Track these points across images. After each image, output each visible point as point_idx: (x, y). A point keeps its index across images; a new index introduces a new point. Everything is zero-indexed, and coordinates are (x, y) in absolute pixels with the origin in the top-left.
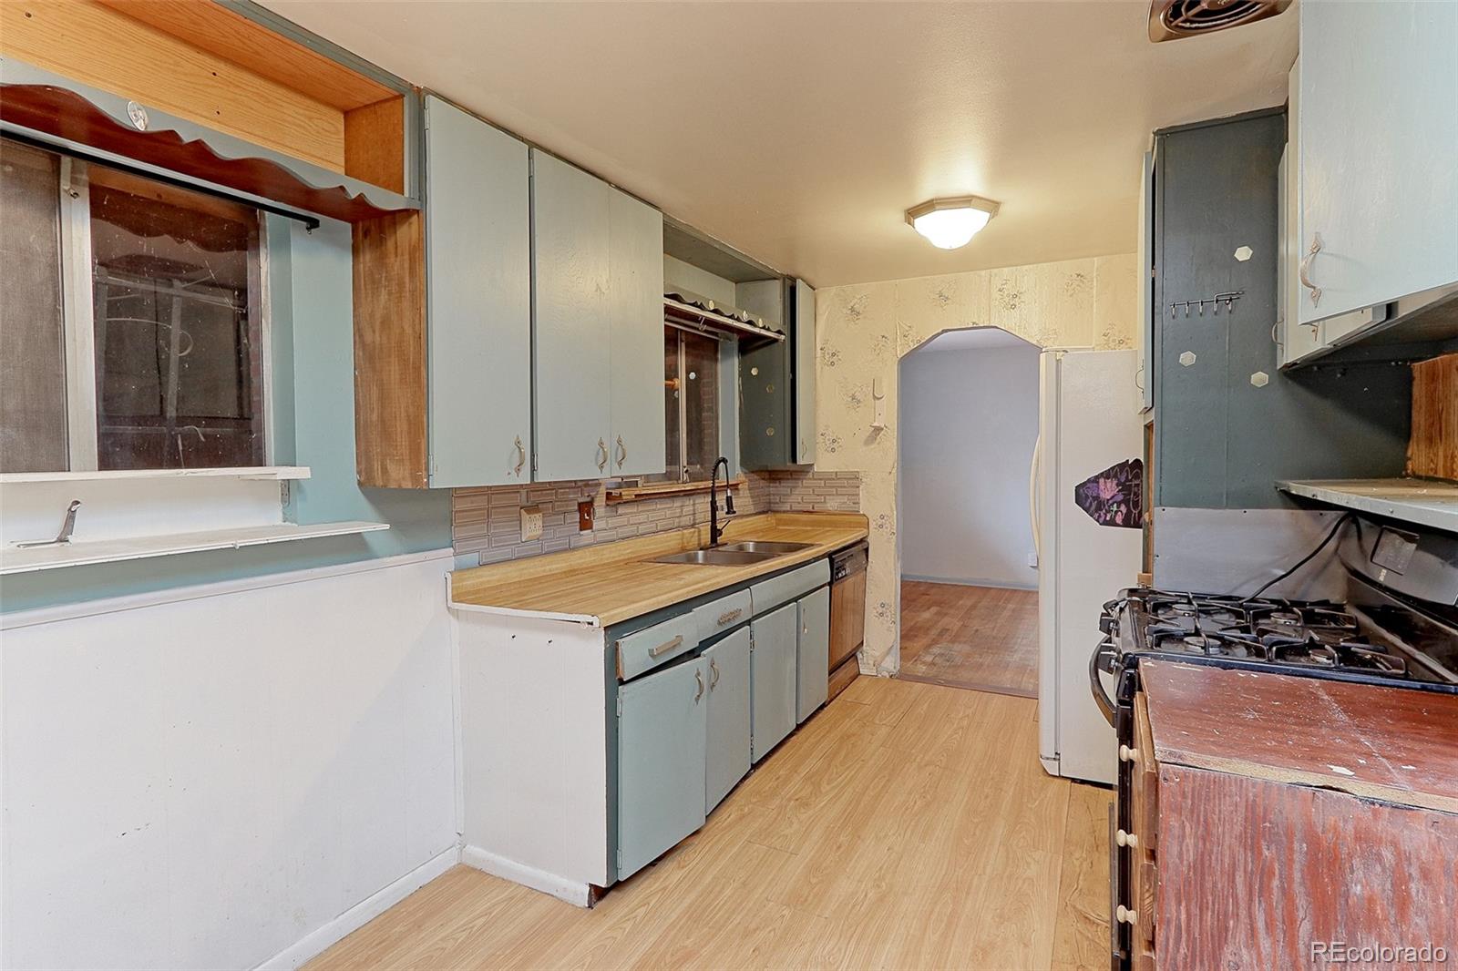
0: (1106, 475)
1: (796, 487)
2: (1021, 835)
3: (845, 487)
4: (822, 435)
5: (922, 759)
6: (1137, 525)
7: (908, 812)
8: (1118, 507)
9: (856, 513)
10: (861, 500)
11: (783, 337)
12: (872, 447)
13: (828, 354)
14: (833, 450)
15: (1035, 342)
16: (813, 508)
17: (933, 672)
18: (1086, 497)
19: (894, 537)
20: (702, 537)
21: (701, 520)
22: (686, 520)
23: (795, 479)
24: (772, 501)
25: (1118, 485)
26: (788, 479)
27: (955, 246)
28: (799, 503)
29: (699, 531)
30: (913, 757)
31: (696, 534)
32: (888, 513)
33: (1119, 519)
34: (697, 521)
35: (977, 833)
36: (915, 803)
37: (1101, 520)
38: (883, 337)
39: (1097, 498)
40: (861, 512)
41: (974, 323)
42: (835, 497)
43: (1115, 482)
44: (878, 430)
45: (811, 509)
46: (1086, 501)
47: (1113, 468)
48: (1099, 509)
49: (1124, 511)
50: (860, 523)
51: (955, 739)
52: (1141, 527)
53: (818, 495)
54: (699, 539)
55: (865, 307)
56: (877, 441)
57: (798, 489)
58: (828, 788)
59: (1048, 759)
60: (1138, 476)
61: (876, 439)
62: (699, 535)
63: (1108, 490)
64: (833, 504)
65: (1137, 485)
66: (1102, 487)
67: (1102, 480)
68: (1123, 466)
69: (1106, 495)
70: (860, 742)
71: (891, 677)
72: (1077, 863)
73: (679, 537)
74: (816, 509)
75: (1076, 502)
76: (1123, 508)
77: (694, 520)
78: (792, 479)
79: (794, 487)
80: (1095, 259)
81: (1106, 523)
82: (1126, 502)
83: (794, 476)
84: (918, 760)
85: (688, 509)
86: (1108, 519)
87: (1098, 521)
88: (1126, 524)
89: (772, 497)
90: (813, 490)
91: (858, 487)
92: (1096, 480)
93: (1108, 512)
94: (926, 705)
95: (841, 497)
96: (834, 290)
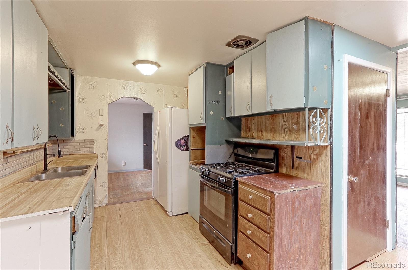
0: (182, 139)
1: (66, 146)
2: (177, 233)
3: (88, 145)
4: (78, 127)
5: (137, 225)
6: (188, 150)
7: (147, 241)
8: (184, 146)
9: (93, 153)
10: (94, 150)
11: (68, 90)
12: (99, 131)
13: (81, 99)
14: (83, 132)
15: (149, 104)
16: (74, 153)
17: (116, 200)
18: (178, 144)
19: (107, 160)
20: (37, 168)
21: (35, 161)
22: (31, 162)
23: (66, 143)
24: (54, 151)
25: (184, 141)
26: (62, 143)
27: (148, 75)
28: (68, 151)
29: (36, 166)
30: (134, 226)
31: (36, 167)
32: (105, 152)
33: (185, 150)
34: (34, 162)
35: (168, 237)
36: (147, 237)
37: (181, 150)
38: (103, 96)
39: (180, 144)
40: (95, 153)
41: (133, 96)
42: (84, 148)
43: (184, 140)
44: (101, 126)
45: (73, 153)
46: (178, 145)
47: (183, 137)
48: (180, 147)
49: (186, 147)
50: (94, 157)
51: (140, 216)
52: (189, 151)
53: (76, 148)
54: (36, 169)
55: (96, 85)
56: (101, 130)
57: (67, 146)
58: (118, 245)
59: (170, 212)
60: (188, 139)
61: (100, 129)
62: (36, 168)
63: (182, 142)
64: (83, 151)
65: (188, 141)
66: (181, 142)
67: (181, 140)
68: (185, 137)
69: (182, 144)
70: (114, 228)
71: (106, 205)
72: (192, 233)
73: (30, 169)
74: (75, 153)
75: (176, 146)
76: (185, 146)
77: (33, 161)
78: (64, 143)
79: (65, 146)
80: (164, 85)
81: (182, 150)
82: (186, 145)
83: (65, 142)
84: (136, 226)
85: (31, 157)
86: (182, 149)
87: (180, 150)
88: (186, 150)
89: (54, 150)
90: (74, 146)
91: (93, 145)
92: (180, 140)
93: (182, 147)
94: (124, 210)
95: (86, 148)
96: (83, 77)
